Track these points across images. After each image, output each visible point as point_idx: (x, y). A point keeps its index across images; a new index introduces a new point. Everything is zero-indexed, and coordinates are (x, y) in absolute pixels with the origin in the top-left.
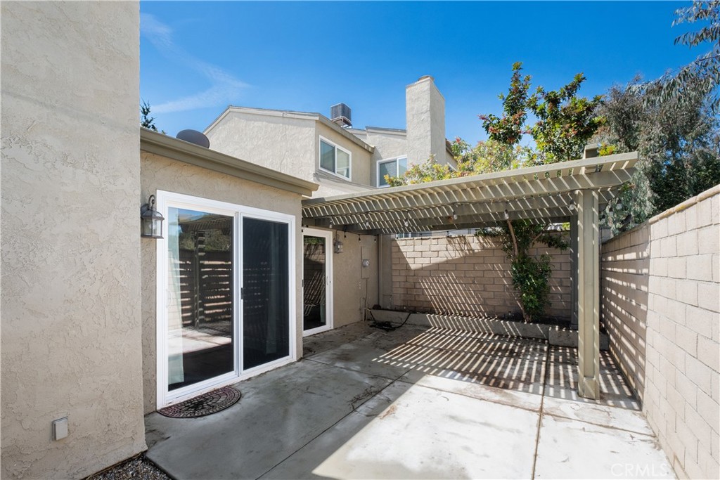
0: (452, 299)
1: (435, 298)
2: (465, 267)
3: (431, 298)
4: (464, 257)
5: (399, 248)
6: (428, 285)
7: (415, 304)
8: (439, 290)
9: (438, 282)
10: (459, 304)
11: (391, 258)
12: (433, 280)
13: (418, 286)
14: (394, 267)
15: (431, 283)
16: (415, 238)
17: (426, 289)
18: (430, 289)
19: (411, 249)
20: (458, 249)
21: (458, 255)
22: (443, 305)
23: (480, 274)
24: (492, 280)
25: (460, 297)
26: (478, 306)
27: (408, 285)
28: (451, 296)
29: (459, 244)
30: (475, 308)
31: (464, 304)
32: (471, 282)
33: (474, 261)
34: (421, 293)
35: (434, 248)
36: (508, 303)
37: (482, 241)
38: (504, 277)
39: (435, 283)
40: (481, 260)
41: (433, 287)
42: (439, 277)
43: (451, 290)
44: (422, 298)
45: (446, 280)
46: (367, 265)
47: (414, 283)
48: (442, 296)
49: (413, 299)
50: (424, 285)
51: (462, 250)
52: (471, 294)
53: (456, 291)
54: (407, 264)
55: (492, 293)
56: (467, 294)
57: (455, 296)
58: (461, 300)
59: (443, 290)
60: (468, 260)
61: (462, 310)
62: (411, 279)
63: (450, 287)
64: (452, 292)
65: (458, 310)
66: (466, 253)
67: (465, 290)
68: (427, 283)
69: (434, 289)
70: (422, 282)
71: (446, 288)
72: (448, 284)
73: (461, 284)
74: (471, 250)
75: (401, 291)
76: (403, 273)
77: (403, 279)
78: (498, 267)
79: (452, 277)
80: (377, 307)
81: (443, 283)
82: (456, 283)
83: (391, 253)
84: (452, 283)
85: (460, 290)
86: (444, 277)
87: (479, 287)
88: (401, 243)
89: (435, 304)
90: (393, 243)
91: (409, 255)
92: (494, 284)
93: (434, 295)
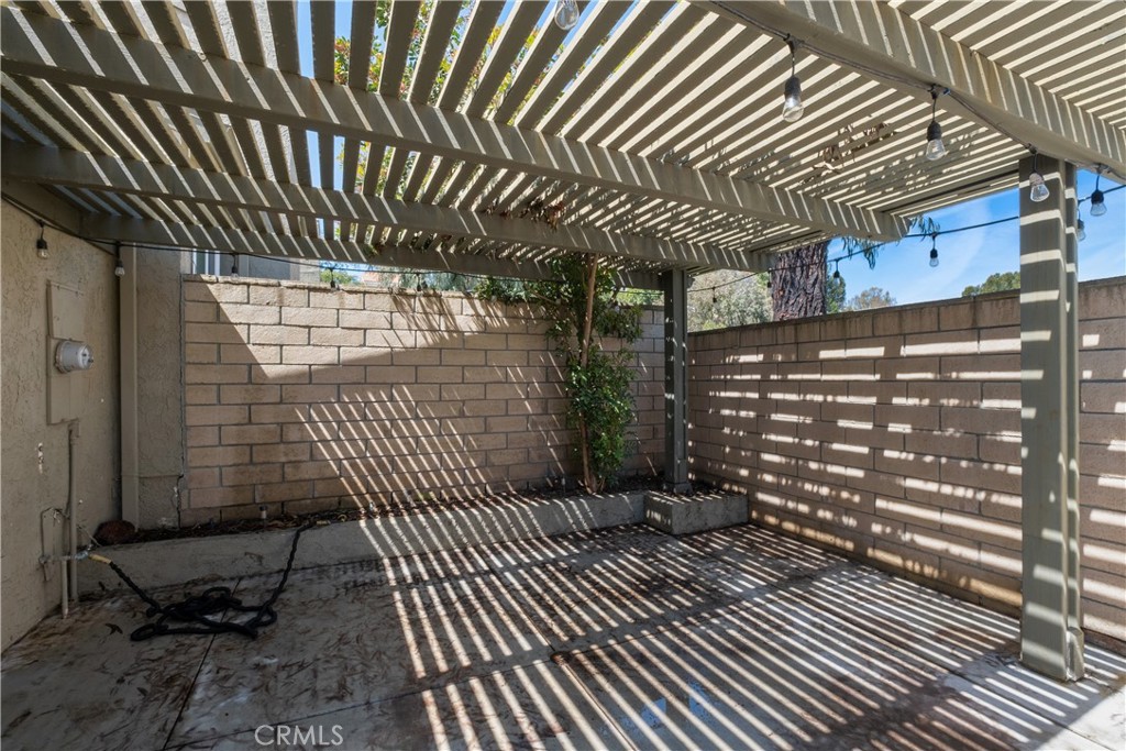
0: (406, 462)
1: (355, 466)
2: (441, 374)
3: (340, 466)
4: (438, 349)
5: (218, 308)
6: (330, 429)
7: (280, 493)
8: (366, 441)
9: (365, 418)
10: (425, 473)
11: (181, 343)
12: (348, 413)
13: (293, 435)
14: (192, 375)
15: (340, 422)
16: (285, 283)
17: (324, 441)
18: (338, 440)
19: (270, 314)
20: (425, 327)
21: (421, 342)
22: (379, 483)
23: (477, 392)
24: (503, 405)
25: (426, 454)
26: (472, 470)
27: (254, 434)
28: (401, 455)
29: (426, 313)
30: (465, 477)
31: (436, 471)
32: (455, 413)
33: (464, 359)
34: (306, 457)
35: (350, 319)
36: (534, 454)
37: (482, 312)
38: (527, 398)
39: (353, 421)
40: (479, 358)
41: (347, 432)
42: (368, 403)
43: (403, 437)
44: (309, 471)
45: (387, 411)
46: (82, 361)
47: (281, 425)
48: (375, 456)
49: (276, 477)
50: (317, 431)
51: (432, 330)
52: (455, 443)
53: (417, 439)
54: (253, 365)
55: (503, 437)
56: (444, 444)
57: (413, 454)
58: (430, 461)
59: (378, 439)
60: (448, 358)
61: (433, 487)
62: (267, 415)
63: (399, 430)
64: (407, 444)
65: (422, 489)
66: (442, 338)
67: (439, 435)
68: (326, 422)
69: (352, 440)
70: (310, 420)
71: (387, 433)
72: (392, 421)
73: (429, 419)
74: (457, 331)
75: (226, 456)
76: (234, 395)
77: (236, 415)
78: (516, 375)
79: (406, 401)
80: (115, 532)
81: (379, 420)
82: (417, 418)
83: (181, 322)
84: (405, 420)
85: (428, 436)
86: (381, 402)
87: (476, 425)
88: (228, 295)
89: (354, 484)
90: (191, 291)
91: (257, 334)
92: (507, 415)
93: (350, 458)
